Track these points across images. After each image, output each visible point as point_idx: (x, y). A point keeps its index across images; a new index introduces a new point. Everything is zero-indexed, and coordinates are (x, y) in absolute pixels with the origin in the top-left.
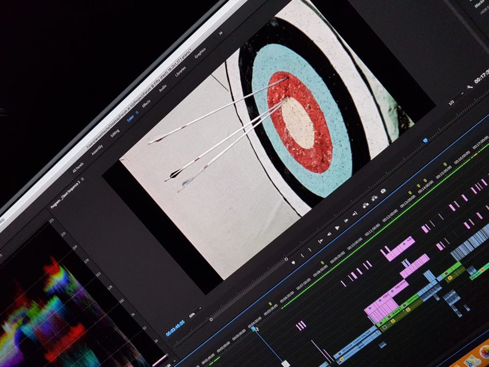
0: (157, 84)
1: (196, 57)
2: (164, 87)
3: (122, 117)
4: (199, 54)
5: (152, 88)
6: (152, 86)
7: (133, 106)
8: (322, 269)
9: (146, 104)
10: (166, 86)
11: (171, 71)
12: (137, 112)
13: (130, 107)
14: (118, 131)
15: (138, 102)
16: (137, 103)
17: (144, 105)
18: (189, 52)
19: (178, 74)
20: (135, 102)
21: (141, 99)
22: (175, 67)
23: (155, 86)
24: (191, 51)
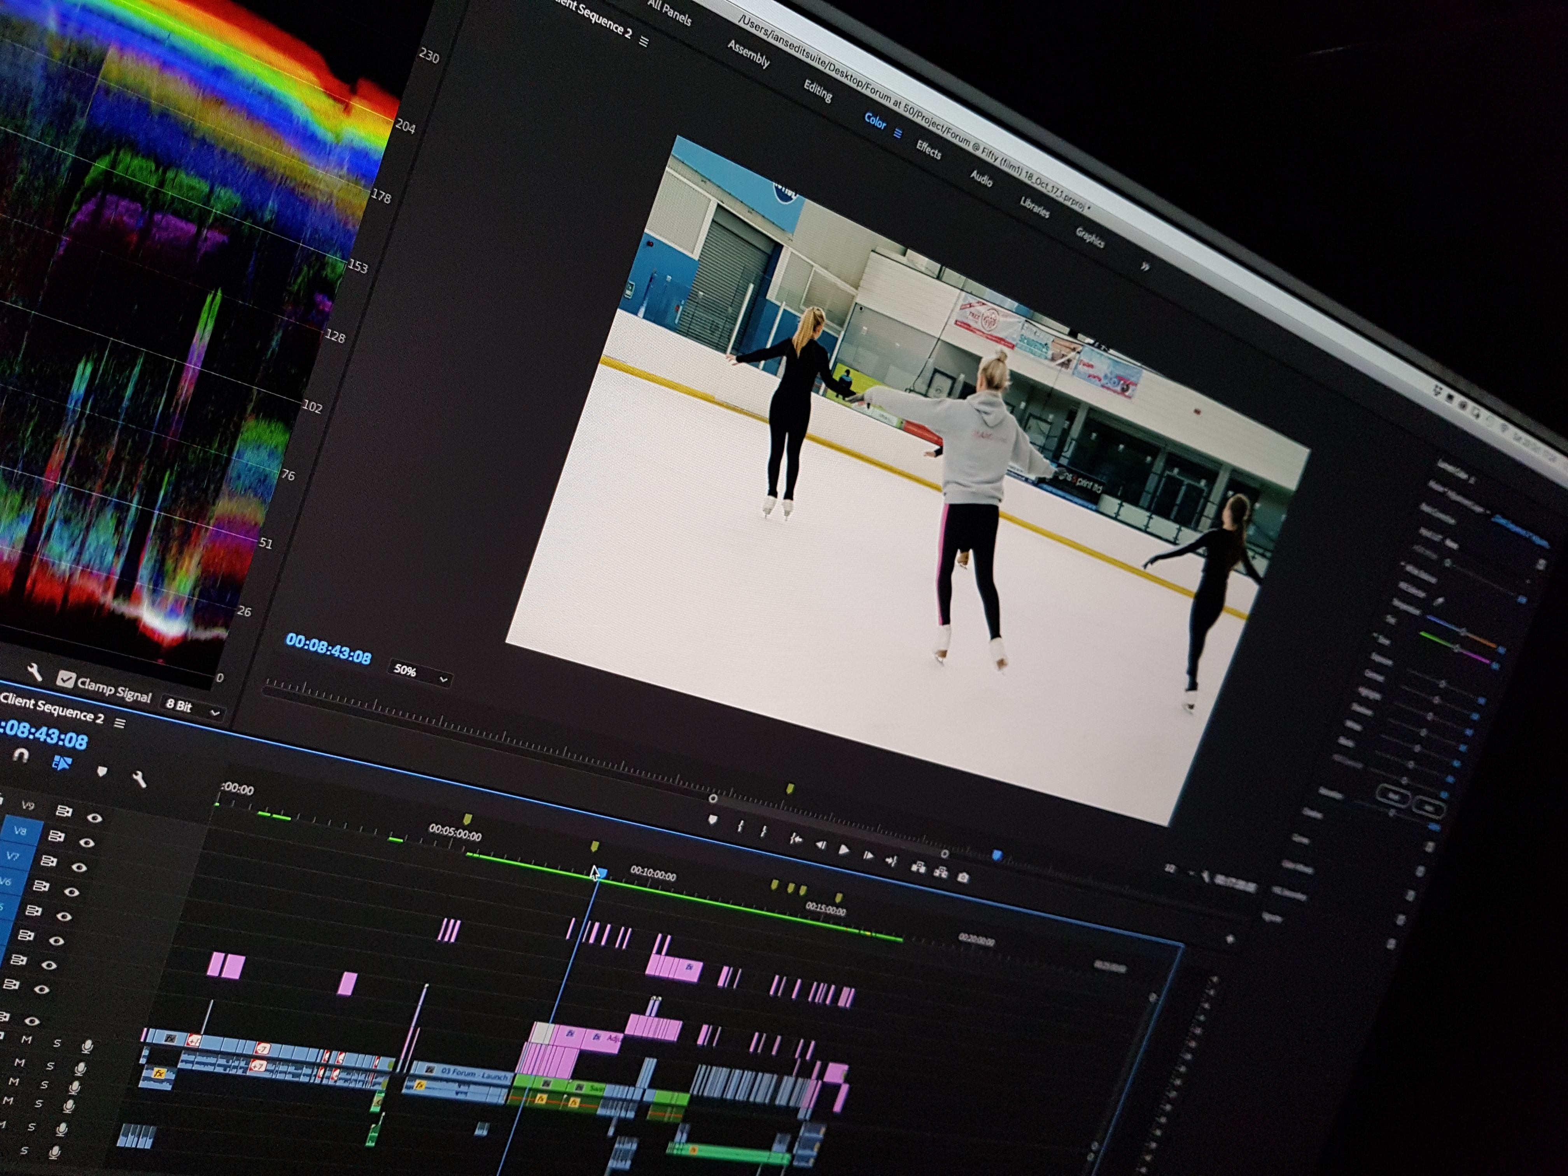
0: (984, 156)
1: (1080, 232)
2: (986, 181)
3: (867, 92)
4: (1089, 238)
5: (970, 149)
6: (976, 146)
7: (907, 114)
9: (928, 150)
10: (989, 183)
11: (1026, 181)
12: (898, 133)
13: (903, 105)
14: (828, 98)
15: (923, 123)
16: (918, 120)
17: (923, 146)
18: (1083, 207)
19: (1029, 204)
20: (919, 113)
21: (934, 129)
22: (1039, 187)
23: (978, 153)
24: (1086, 212)
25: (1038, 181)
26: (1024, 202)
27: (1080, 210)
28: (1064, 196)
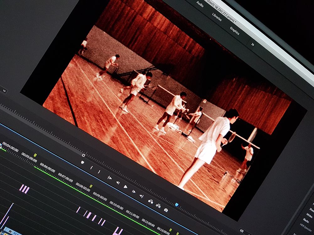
1: (231, 28)
2: (201, 5)
8: (85, 188)
10: (203, 6)
11: (215, 8)
18: (233, 21)
19: (215, 15)
22: (219, 11)
24: (234, 23)
25: (219, 9)
26: (213, 14)
27: (232, 22)
28: (227, 16)
